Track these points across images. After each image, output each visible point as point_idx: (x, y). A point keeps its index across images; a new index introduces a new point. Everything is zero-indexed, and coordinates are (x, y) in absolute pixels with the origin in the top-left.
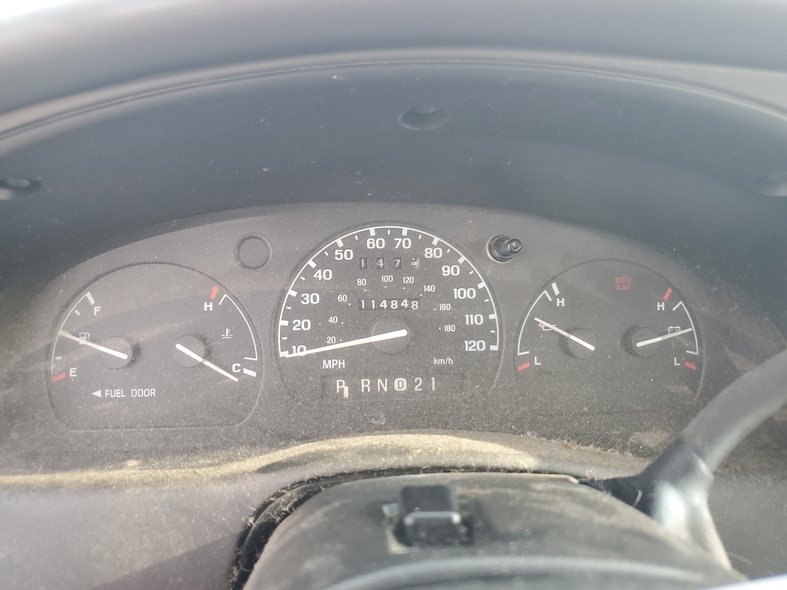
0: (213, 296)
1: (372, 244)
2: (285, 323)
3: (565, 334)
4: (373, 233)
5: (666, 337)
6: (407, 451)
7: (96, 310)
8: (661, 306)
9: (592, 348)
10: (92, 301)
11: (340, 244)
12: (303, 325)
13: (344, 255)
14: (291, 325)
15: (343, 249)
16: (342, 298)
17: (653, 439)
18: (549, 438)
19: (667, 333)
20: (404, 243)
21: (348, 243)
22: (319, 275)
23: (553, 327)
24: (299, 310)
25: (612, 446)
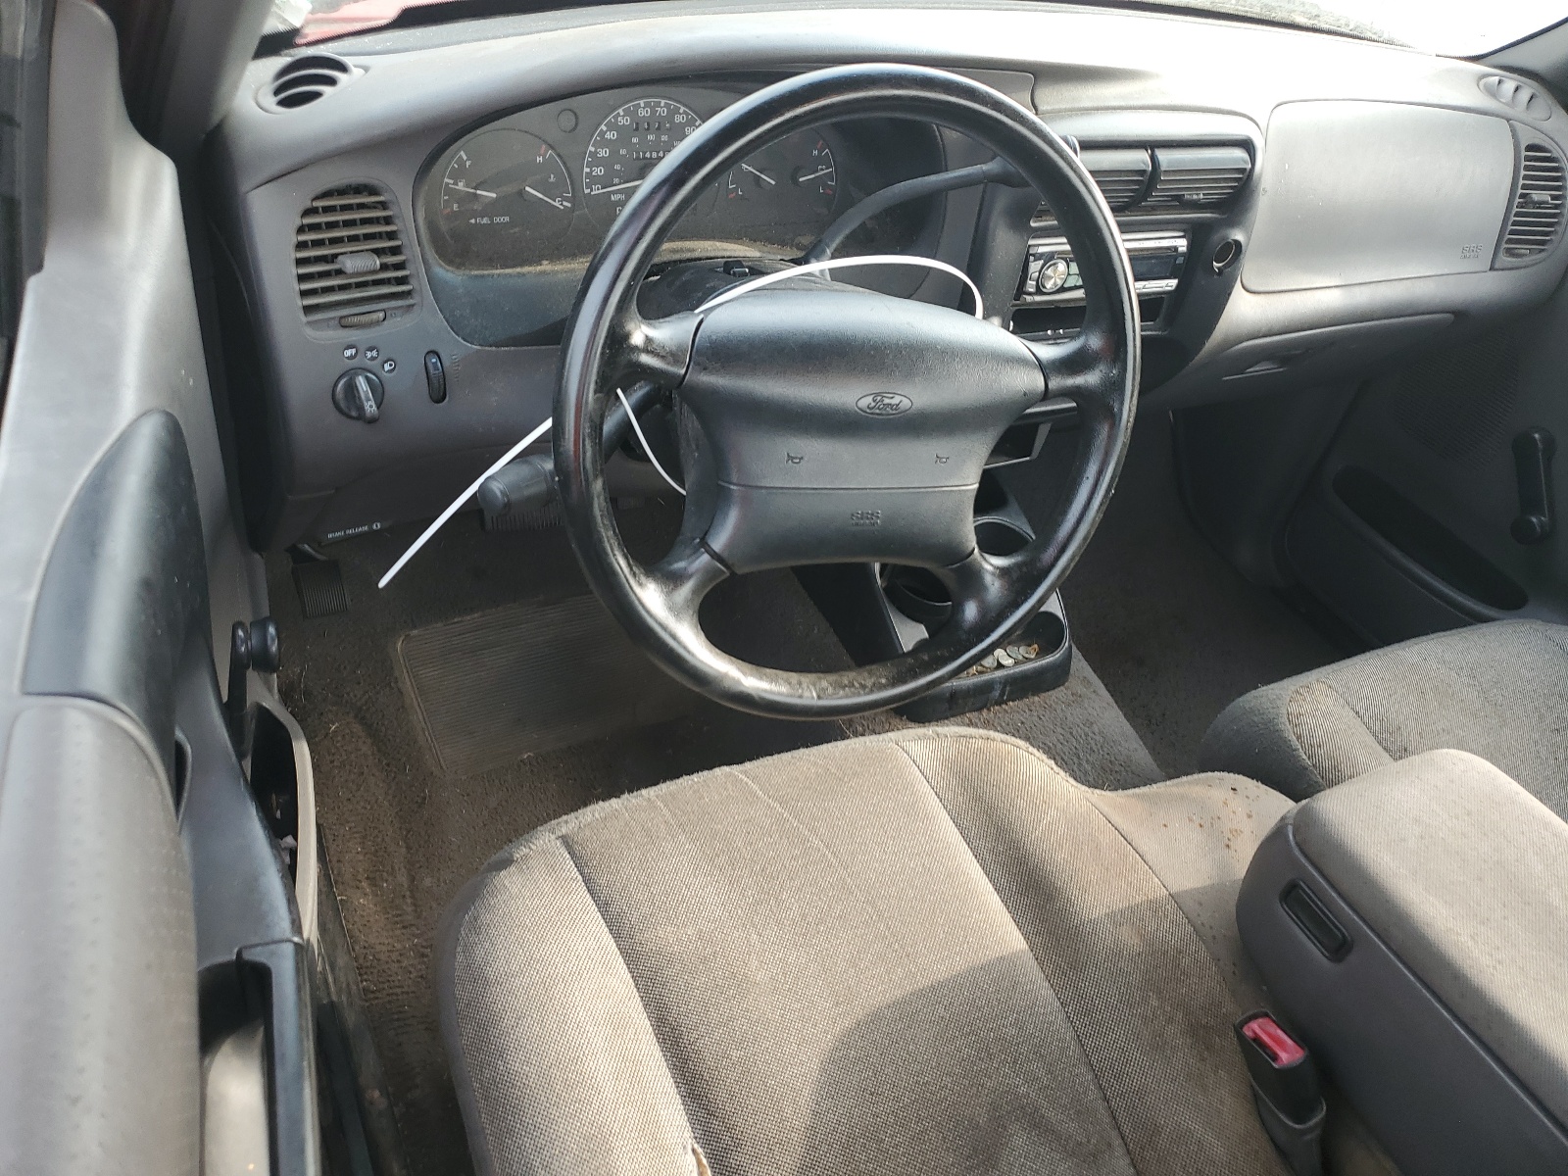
0: (542, 152)
1: (642, 113)
2: (588, 170)
3: (758, 173)
4: (642, 105)
5: (817, 174)
6: (693, 250)
7: (468, 163)
8: (816, 152)
9: (773, 182)
10: (465, 158)
11: (622, 114)
12: (599, 171)
13: (625, 121)
14: (592, 171)
15: (623, 116)
16: (623, 152)
17: (806, 240)
18: (755, 241)
19: (817, 171)
20: (662, 111)
21: (627, 112)
22: (608, 136)
23: (750, 169)
24: (596, 161)
25: (786, 245)
